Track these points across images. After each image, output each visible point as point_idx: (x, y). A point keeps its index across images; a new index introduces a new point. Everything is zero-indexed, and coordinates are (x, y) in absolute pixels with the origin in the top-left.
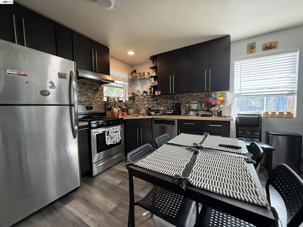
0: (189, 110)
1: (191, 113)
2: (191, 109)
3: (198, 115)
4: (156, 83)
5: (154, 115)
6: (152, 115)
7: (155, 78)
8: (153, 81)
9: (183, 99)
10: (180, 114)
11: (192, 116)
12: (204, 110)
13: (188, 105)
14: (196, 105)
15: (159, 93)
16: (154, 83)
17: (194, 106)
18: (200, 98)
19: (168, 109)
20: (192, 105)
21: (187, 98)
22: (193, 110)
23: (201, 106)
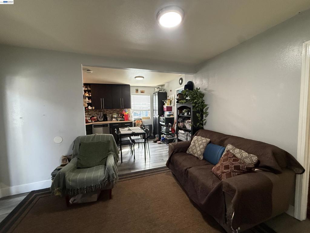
0: (112, 118)
1: (114, 119)
2: (113, 117)
3: (117, 120)
4: (90, 102)
5: (91, 122)
6: (89, 123)
7: (89, 98)
8: (87, 100)
9: (107, 112)
10: (107, 120)
11: (114, 121)
12: (120, 118)
13: (111, 115)
14: (116, 115)
15: (93, 108)
16: (88, 101)
17: (115, 116)
18: (117, 111)
19: (99, 118)
20: (114, 115)
21: (110, 111)
22: (114, 118)
23: (118, 115)
